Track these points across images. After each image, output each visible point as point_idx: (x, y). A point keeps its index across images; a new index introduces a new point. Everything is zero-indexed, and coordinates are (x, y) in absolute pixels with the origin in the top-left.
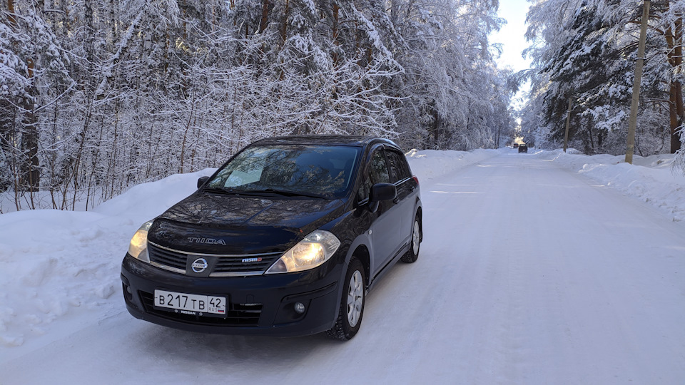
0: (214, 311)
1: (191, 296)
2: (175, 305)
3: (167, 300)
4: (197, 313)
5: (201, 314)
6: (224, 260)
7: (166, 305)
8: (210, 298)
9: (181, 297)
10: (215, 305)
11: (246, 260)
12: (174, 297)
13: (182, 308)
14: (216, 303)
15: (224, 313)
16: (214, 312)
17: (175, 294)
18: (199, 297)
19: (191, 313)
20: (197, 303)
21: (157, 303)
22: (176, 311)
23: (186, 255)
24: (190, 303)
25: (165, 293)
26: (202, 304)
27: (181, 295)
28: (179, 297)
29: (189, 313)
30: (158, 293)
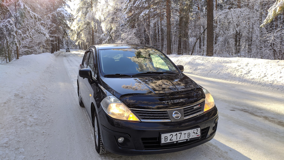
1: (183, 132)
2: (174, 139)
3: (169, 138)
5: (189, 140)
6: (186, 109)
7: (169, 141)
8: (193, 130)
12: (174, 135)
16: (195, 137)
17: (174, 134)
18: (187, 132)
20: (186, 135)
21: (163, 141)
22: (175, 143)
25: (168, 135)
27: (178, 133)
29: (182, 141)
30: (163, 136)
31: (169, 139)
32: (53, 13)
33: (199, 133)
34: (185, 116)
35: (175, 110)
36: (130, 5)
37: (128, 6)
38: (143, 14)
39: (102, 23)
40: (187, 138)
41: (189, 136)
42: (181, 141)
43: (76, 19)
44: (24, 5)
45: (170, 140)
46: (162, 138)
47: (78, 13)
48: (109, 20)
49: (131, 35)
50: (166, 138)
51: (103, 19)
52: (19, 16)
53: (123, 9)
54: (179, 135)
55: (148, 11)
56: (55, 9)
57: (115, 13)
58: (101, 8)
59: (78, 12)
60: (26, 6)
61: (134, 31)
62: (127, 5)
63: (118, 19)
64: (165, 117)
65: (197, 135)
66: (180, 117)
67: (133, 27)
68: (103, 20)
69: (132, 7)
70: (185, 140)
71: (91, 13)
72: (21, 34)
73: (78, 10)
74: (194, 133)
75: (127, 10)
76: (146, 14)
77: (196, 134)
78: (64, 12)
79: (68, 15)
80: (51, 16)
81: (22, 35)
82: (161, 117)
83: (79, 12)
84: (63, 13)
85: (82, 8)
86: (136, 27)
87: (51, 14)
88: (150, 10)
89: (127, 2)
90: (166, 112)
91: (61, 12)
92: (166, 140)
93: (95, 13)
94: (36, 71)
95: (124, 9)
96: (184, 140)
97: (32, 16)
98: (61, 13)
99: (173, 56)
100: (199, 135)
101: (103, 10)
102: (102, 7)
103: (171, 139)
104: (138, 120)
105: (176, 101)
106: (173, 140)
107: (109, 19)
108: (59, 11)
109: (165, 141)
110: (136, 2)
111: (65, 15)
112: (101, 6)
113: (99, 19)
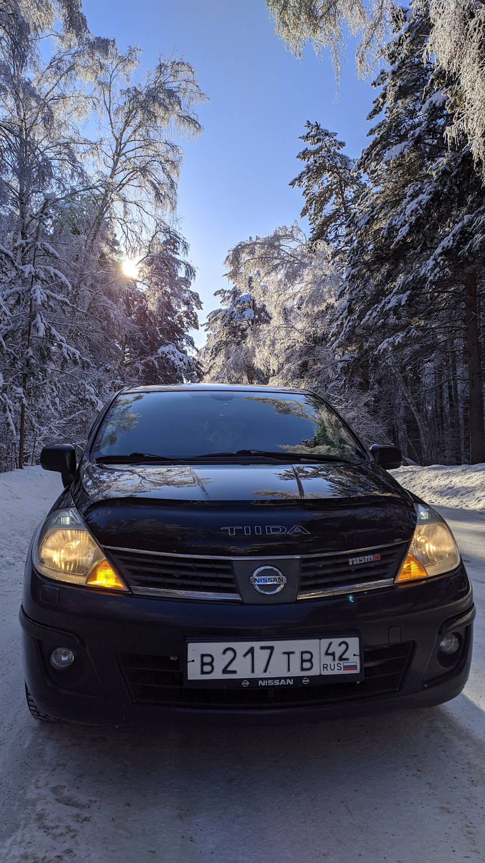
0: (335, 669)
1: (281, 646)
2: (242, 670)
3: (220, 662)
4: (298, 679)
7: (217, 675)
8: (325, 642)
9: (257, 651)
10: (337, 656)
11: (356, 561)
13: (259, 673)
14: (339, 651)
15: (357, 671)
17: (241, 647)
18: (298, 646)
19: (283, 682)
20: (295, 659)
21: (194, 672)
23: (229, 562)
24: (278, 659)
25: (215, 648)
26: (307, 659)
27: (257, 645)
28: (251, 651)
30: (195, 650)
31: (219, 665)
32: (149, 358)
33: (355, 661)
34: (305, 589)
35: (265, 563)
36: (351, 323)
37: (345, 326)
38: (386, 345)
39: (271, 379)
40: (296, 672)
41: (307, 665)
42: (271, 683)
43: (208, 372)
44: (48, 330)
45: (225, 671)
46: (189, 659)
47: (214, 359)
48: (289, 370)
49: (355, 409)
50: (207, 660)
51: (276, 369)
52: (31, 357)
53: (330, 336)
54: (261, 656)
55: (403, 335)
56: (154, 349)
57: (312, 348)
58: (269, 337)
59: (213, 356)
60: (54, 331)
61: (368, 397)
62: (342, 324)
63: (319, 365)
64: (223, 585)
65: (346, 668)
66: (278, 590)
67: (364, 386)
68: (274, 371)
69: (355, 327)
70: (290, 678)
71: (243, 353)
72: (21, 399)
73: (216, 349)
74: (331, 657)
75: (341, 337)
76: (396, 343)
77: (341, 659)
78: (176, 355)
79: (187, 362)
80: (141, 368)
81: (24, 400)
82: (205, 584)
83: (216, 355)
84: (173, 358)
85: (226, 343)
86: (372, 389)
87: (142, 362)
88: (408, 333)
89: (341, 314)
90: (229, 567)
91: (168, 356)
92: (207, 668)
93: (254, 351)
94: (45, 497)
95: (332, 336)
96: (285, 678)
97: (67, 356)
98: (168, 359)
99: (480, 468)
100: (355, 667)
101: (273, 343)
102: (272, 334)
103: (229, 669)
104: (120, 585)
105: (274, 530)
106: (235, 672)
107: (293, 366)
108: (163, 353)
109: (203, 672)
110: (368, 313)
111: (177, 362)
112: (269, 331)
113: (262, 368)
